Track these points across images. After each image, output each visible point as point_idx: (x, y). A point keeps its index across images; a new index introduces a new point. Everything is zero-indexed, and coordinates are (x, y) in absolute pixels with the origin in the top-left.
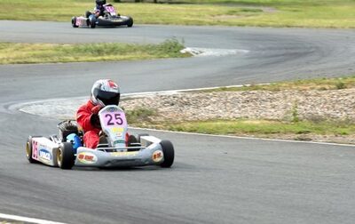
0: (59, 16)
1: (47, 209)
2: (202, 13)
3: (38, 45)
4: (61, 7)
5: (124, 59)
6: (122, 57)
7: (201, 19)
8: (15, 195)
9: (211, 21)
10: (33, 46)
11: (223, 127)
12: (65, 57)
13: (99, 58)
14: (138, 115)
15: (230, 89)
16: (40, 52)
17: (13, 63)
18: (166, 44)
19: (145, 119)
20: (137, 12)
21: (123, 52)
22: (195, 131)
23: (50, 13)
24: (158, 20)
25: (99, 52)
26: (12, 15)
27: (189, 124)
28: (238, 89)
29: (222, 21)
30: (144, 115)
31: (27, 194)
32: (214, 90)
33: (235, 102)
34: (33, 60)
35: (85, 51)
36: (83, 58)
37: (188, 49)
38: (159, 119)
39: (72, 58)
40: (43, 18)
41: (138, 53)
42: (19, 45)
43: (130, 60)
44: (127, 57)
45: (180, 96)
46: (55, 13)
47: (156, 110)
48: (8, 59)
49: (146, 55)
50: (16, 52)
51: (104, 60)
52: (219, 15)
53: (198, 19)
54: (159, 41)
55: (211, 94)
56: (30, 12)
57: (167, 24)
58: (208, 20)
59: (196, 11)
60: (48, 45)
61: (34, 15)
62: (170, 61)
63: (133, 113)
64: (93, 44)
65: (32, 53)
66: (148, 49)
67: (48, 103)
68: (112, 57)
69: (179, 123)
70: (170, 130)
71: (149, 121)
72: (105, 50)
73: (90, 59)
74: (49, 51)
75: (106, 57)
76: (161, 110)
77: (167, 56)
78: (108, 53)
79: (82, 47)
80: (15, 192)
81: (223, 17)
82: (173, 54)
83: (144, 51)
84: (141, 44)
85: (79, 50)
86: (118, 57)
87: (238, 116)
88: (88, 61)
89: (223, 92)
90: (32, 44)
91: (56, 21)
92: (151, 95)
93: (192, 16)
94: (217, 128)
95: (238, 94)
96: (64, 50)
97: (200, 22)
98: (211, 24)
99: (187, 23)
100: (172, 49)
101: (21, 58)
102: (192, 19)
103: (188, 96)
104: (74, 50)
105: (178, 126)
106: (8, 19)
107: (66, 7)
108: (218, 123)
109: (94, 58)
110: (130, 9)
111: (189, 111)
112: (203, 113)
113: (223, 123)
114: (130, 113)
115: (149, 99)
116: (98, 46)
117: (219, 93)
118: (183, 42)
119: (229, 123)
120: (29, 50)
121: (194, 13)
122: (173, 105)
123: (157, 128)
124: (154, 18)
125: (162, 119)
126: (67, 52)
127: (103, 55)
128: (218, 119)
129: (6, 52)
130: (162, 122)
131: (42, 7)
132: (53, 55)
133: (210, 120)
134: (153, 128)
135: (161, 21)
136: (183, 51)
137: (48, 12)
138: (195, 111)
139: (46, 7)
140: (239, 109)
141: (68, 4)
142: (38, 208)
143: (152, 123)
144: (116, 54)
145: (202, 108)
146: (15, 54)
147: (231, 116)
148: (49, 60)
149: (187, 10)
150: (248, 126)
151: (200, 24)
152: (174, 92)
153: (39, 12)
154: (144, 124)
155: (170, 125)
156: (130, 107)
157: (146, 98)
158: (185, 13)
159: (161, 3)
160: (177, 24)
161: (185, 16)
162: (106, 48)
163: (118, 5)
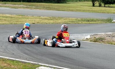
0: (77, 10)
1: (73, 66)
3: (71, 18)
4: (77, 8)
6: (95, 22)
8: (64, 62)
13: (88, 22)
14: (100, 39)
16: (72, 20)
18: (108, 19)
19: (102, 41)
21: (95, 21)
24: (105, 12)
25: (88, 21)
26: (63, 9)
27: (114, 42)
31: (67, 62)
34: (70, 23)
35: (84, 20)
36: (84, 23)
37: (114, 21)
38: (105, 41)
39: (80, 22)
40: (72, 11)
42: (65, 18)
44: (97, 22)
45: (112, 34)
48: (62, 22)
54: (106, 18)
56: (68, 9)
57: (108, 13)
60: (74, 18)
61: (70, 10)
62: (109, 24)
63: (98, 39)
65: (69, 20)
66: (102, 20)
67: (73, 35)
68: (92, 22)
69: (111, 42)
70: (109, 44)
71: (103, 41)
74: (74, 20)
75: (90, 22)
76: (106, 38)
77: (108, 22)
78: (91, 21)
79: (83, 19)
80: (64, 61)
82: (110, 22)
83: (101, 21)
84: (100, 19)
85: (83, 20)
86: (94, 22)
90: (69, 18)
91: (76, 11)
92: (103, 34)
99: (114, 13)
100: (110, 21)
101: (66, 22)
103: (114, 34)
104: (81, 20)
105: (111, 43)
106: (62, 11)
107: (79, 7)
109: (87, 23)
110: (97, 9)
116: (88, 19)
118: (113, 19)
122: (110, 37)
123: (105, 43)
124: (104, 11)
126: (79, 21)
130: (107, 42)
131: (72, 7)
132: (75, 21)
136: (113, 21)
137: (74, 9)
139: (73, 7)
141: (80, 7)
142: (70, 65)
144: (93, 21)
146: (64, 21)
148: (74, 23)
152: (110, 33)
153: (71, 9)
154: (101, 42)
155: (109, 42)
156: (97, 37)
157: (102, 34)
158: (113, 10)
159: (107, 7)
160: (111, 13)
161: (113, 11)
162: (90, 20)
163: (94, 7)
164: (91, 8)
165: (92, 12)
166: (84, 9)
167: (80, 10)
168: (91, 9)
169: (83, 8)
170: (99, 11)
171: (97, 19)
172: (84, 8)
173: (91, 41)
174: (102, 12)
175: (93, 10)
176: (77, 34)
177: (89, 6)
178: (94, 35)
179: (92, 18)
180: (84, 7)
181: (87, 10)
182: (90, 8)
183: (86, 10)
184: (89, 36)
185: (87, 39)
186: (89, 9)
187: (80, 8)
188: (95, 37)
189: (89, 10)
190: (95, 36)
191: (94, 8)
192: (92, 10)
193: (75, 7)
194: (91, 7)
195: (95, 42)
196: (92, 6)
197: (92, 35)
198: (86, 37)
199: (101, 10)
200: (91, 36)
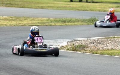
0: (48, 7)
2: (106, 7)
3: (40, 18)
4: (49, 3)
5: (74, 25)
6: (74, 24)
7: (105, 9)
10: (38, 19)
11: (113, 53)
12: (51, 24)
13: (64, 24)
14: (80, 47)
15: (117, 38)
16: (41, 21)
18: (91, 19)
19: (83, 49)
20: (80, 6)
21: (74, 22)
22: (102, 54)
23: (45, 6)
24: (88, 9)
25: (64, 22)
26: (29, 6)
27: (100, 51)
30: (82, 47)
32: (110, 38)
33: (119, 42)
34: (38, 24)
35: (59, 21)
36: (58, 24)
38: (88, 49)
39: (53, 24)
40: (42, 8)
41: (80, 22)
42: (32, 18)
43: (77, 25)
44: (76, 24)
45: (97, 40)
46: (47, 6)
47: (87, 45)
48: (28, 24)
49: (83, 23)
51: (66, 25)
53: (104, 9)
54: (88, 18)
55: (109, 39)
56: (37, 5)
57: (92, 11)
59: (103, 6)
60: (44, 19)
61: (39, 7)
63: (78, 46)
64: (62, 18)
65: (37, 22)
66: (84, 21)
68: (69, 24)
70: (92, 53)
71: (84, 49)
72: (67, 21)
73: (60, 24)
74: (44, 21)
76: (89, 45)
77: (92, 24)
78: (68, 22)
79: (57, 19)
81: (114, 8)
84: (81, 19)
85: (56, 21)
86: (72, 24)
87: (119, 48)
88: (60, 25)
89: (114, 39)
91: (47, 9)
92: (85, 39)
93: (102, 8)
94: (111, 53)
97: (105, 10)
99: (100, 11)
101: (33, 24)
102: (102, 9)
103: (100, 40)
104: (54, 21)
105: (96, 52)
106: (28, 8)
107: (51, 3)
108: (112, 51)
109: (62, 24)
110: (76, 5)
111: (100, 46)
112: (106, 47)
113: (114, 51)
115: (84, 41)
116: (64, 19)
117: (112, 39)
118: (98, 18)
119: (116, 51)
120: (36, 21)
121: (103, 7)
122: (94, 43)
123: (87, 52)
124: (86, 8)
125: (89, 49)
126: (51, 22)
127: (66, 23)
128: (112, 49)
129: (27, 21)
130: (89, 50)
131: (41, 3)
132: (46, 23)
133: (108, 50)
134: (85, 52)
135: (89, 10)
138: (103, 46)
139: (44, 3)
141: (52, 2)
143: (85, 51)
144: (71, 22)
145: (106, 45)
146: (31, 22)
147: (117, 48)
148: (44, 24)
149: (99, 6)
152: (94, 38)
153: (40, 5)
154: (82, 51)
155: (93, 51)
156: (76, 44)
157: (83, 40)
158: (99, 7)
159: (89, 2)
160: (95, 11)
161: (99, 8)
162: (67, 20)
163: (72, 3)
164: (68, 5)
165: (70, 9)
166: (58, 6)
167: (53, 7)
168: (68, 6)
169: (57, 4)
170: (79, 7)
171: (76, 19)
172: (59, 3)
173: (68, 49)
174: (82, 9)
175: (70, 7)
176: (48, 41)
177: (66, 1)
178: (72, 41)
179: (69, 18)
180: (59, 2)
181: (62, 7)
182: (66, 4)
183: (61, 7)
184: (66, 42)
185: (62, 46)
186: (66, 6)
187: (52, 4)
188: (74, 45)
189: (65, 7)
190: (74, 43)
191: (73, 4)
192: (69, 7)
193: (46, 3)
194: (68, 3)
195: (74, 51)
196: (69, 1)
197: (70, 41)
198: (61, 45)
199: (82, 7)
200: (68, 43)
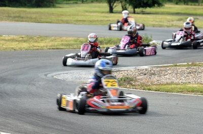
0: (77, 21)
2: (162, 20)
3: (64, 38)
4: (78, 15)
7: (162, 24)
8: (51, 128)
9: (168, 25)
10: (61, 39)
11: (175, 88)
14: (125, 80)
15: (180, 66)
16: (66, 42)
17: (50, 49)
19: (129, 83)
22: (159, 90)
23: (71, 19)
26: (49, 20)
27: (155, 86)
28: (184, 66)
29: (174, 24)
30: (129, 80)
31: (59, 128)
32: (170, 66)
33: (182, 73)
34: (62, 47)
37: (154, 41)
38: (137, 83)
40: (67, 22)
42: (53, 38)
45: (150, 69)
46: (74, 19)
47: (135, 78)
48: (47, 46)
50: (51, 42)
52: (173, 21)
53: (160, 23)
55: (168, 68)
56: (60, 19)
58: (166, 24)
59: (159, 18)
60: (71, 38)
61: (62, 20)
63: (121, 79)
65: (60, 43)
67: (71, 73)
69: (149, 85)
70: (143, 89)
71: (131, 84)
72: (105, 42)
74: (71, 42)
76: (138, 77)
78: (106, 44)
80: (51, 126)
81: (175, 22)
87: (184, 81)
91: (75, 24)
92: (132, 68)
93: (157, 22)
94: (172, 89)
95: (184, 68)
96: (80, 41)
97: (161, 25)
98: (168, 27)
99: (154, 26)
100: (145, 41)
101: (54, 46)
102: (157, 23)
103: (155, 69)
105: (148, 87)
106: (47, 22)
107: (81, 15)
108: (173, 86)
111: (155, 79)
112: (164, 80)
113: (175, 86)
114: (119, 79)
115: (131, 71)
117: (173, 68)
118: (151, 37)
119: (179, 86)
120: (59, 41)
121: (158, 20)
122: (145, 74)
123: (135, 88)
125: (139, 83)
126: (82, 43)
128: (172, 83)
129: (46, 42)
130: (139, 85)
131: (66, 15)
132: (74, 44)
133: (167, 84)
134: (133, 88)
136: (151, 43)
137: (71, 18)
138: (159, 78)
139: (69, 15)
140: (185, 77)
141: (83, 14)
143: (133, 86)
144: (111, 44)
145: (163, 77)
146: (50, 44)
147: (180, 82)
148: (71, 47)
150: (190, 88)
151: (161, 26)
152: (146, 67)
153: (65, 18)
154: (128, 86)
155: (144, 86)
156: (120, 76)
157: (129, 70)
158: (152, 20)
159: (138, 13)
161: (152, 22)
163: (112, 15)
164: (106, 17)
166: (91, 19)
167: (84, 21)
168: (107, 19)
172: (93, 16)
175: (110, 20)
177: (103, 12)
180: (92, 14)
181: (97, 21)
182: (103, 17)
183: (95, 21)
186: (102, 19)
187: (83, 17)
189: (101, 21)
191: (113, 17)
192: (107, 21)
193: (73, 15)
194: (107, 15)
196: (107, 12)
